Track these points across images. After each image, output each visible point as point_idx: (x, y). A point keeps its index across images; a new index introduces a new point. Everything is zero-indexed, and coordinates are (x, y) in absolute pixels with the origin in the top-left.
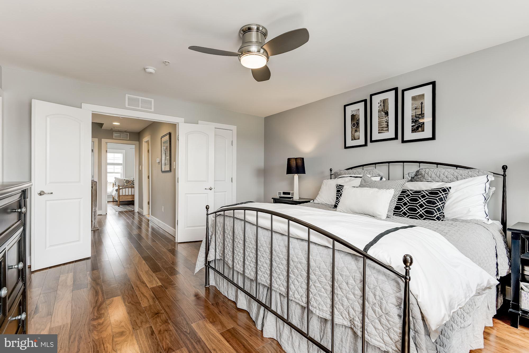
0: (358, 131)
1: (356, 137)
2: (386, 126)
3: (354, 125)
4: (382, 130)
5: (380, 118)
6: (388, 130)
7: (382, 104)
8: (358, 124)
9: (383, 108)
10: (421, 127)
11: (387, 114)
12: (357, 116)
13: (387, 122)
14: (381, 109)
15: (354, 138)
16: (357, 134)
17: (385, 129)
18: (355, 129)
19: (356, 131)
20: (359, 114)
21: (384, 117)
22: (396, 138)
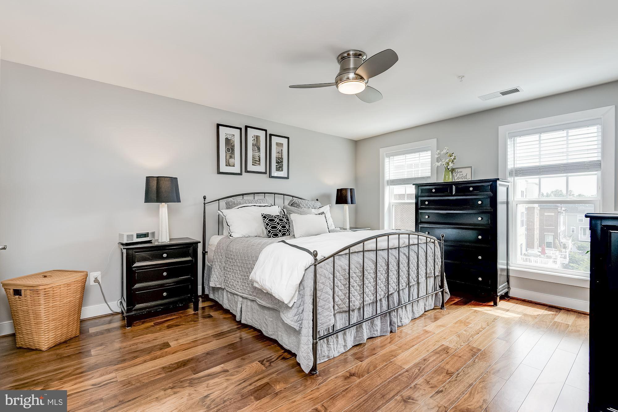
0: (233, 157)
1: (231, 164)
2: (259, 160)
3: (228, 150)
4: (255, 163)
5: (254, 151)
6: (260, 164)
7: (256, 139)
8: (233, 150)
9: (256, 143)
10: (281, 168)
11: (259, 149)
12: (232, 142)
13: (259, 157)
14: (254, 143)
15: (228, 164)
16: (231, 161)
17: (257, 162)
18: (230, 154)
19: (231, 157)
20: (234, 140)
21: (257, 152)
22: (265, 173)
